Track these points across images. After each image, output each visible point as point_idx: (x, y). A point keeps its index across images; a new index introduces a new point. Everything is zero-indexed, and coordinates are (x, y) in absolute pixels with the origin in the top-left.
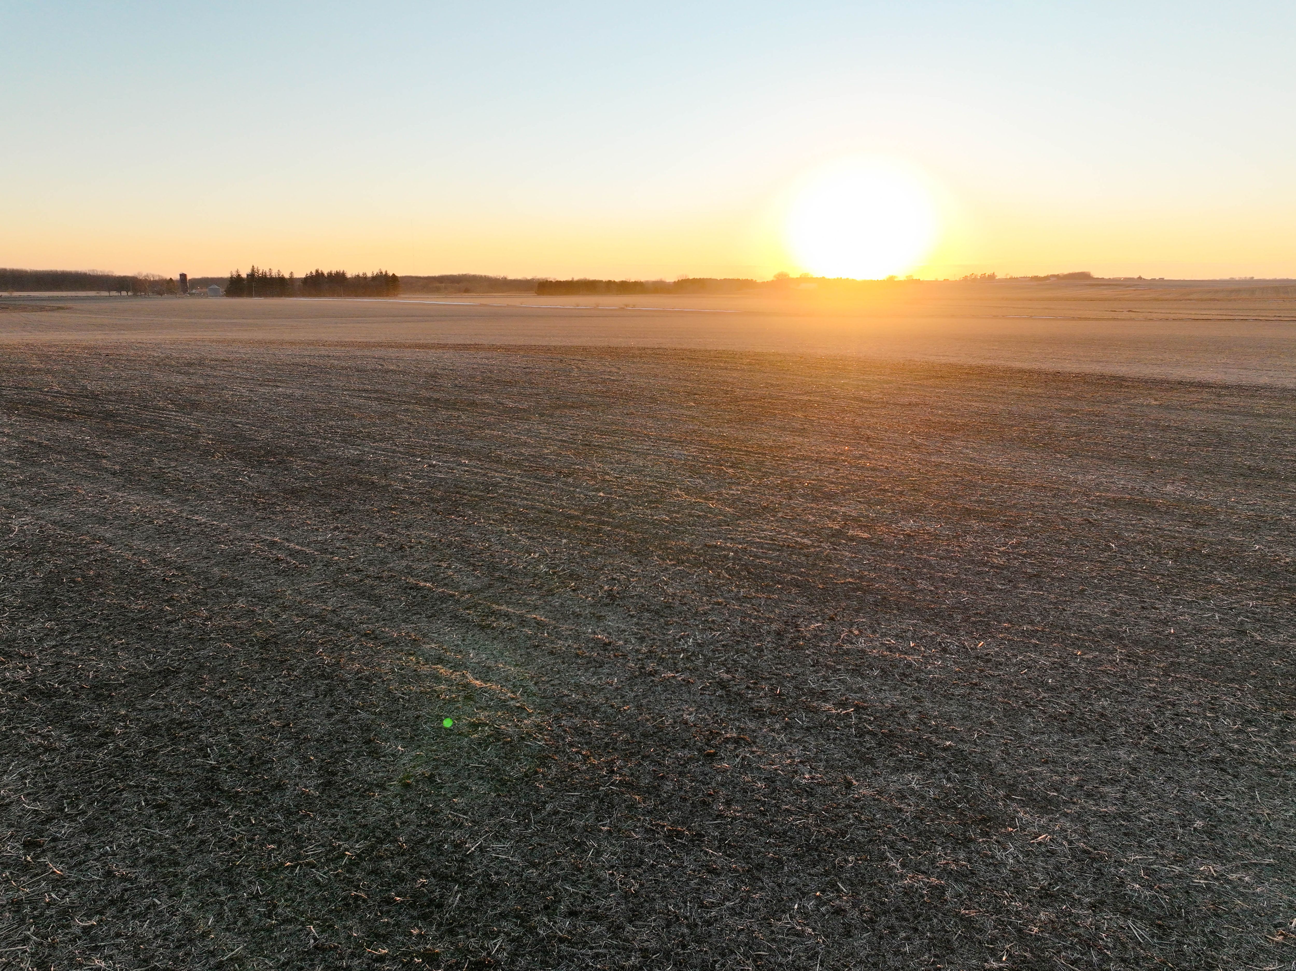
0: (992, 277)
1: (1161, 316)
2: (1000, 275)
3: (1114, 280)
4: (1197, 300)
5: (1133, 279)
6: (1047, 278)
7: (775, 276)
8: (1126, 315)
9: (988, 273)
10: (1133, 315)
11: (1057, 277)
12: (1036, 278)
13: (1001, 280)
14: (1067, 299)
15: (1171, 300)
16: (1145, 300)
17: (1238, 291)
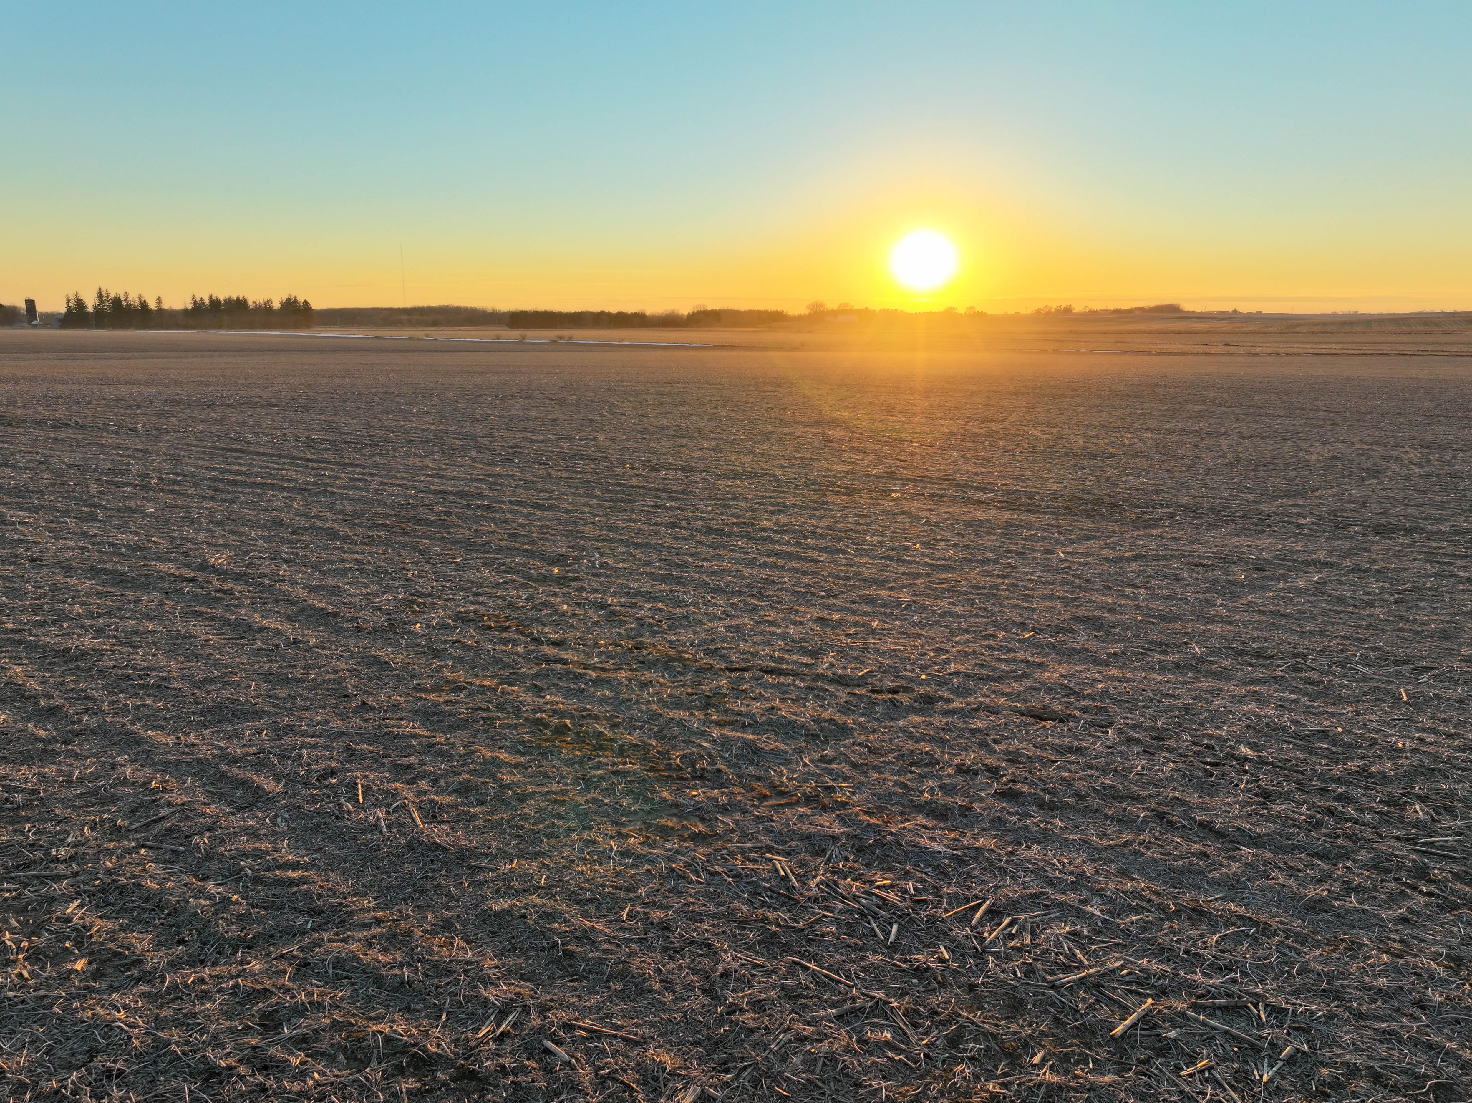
0: (1068, 310)
1: (1268, 350)
2: (1078, 308)
3: (1206, 313)
4: (1308, 333)
5: (1228, 312)
6: (1130, 311)
7: (808, 307)
8: (1221, 349)
9: (1064, 305)
10: (1231, 349)
11: (1142, 309)
12: (1118, 311)
13: (1077, 314)
14: (1151, 333)
15: (1275, 333)
16: (1244, 333)
17: (1351, 323)
